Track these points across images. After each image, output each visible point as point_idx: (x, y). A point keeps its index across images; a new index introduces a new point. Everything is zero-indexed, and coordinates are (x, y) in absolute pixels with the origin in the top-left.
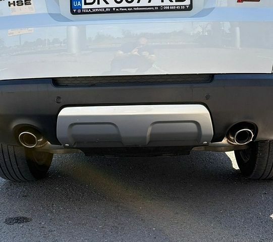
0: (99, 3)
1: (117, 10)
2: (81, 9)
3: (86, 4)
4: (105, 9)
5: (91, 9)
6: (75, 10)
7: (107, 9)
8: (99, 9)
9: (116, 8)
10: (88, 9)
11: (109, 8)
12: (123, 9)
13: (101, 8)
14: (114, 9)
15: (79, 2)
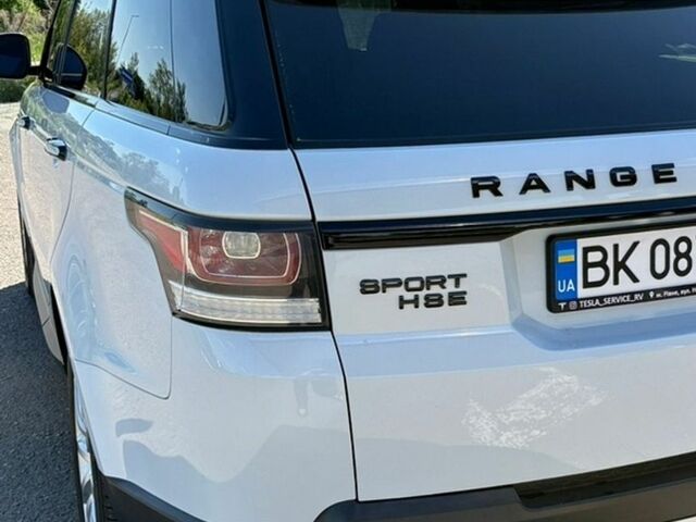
0: (616, 282)
1: (658, 295)
2: (578, 300)
3: (587, 285)
4: (632, 294)
5: (601, 298)
6: (562, 305)
7: (636, 297)
8: (618, 295)
9: (656, 291)
10: (594, 298)
11: (640, 292)
12: (670, 294)
13: (623, 294)
14: (652, 294)
15: (571, 282)
